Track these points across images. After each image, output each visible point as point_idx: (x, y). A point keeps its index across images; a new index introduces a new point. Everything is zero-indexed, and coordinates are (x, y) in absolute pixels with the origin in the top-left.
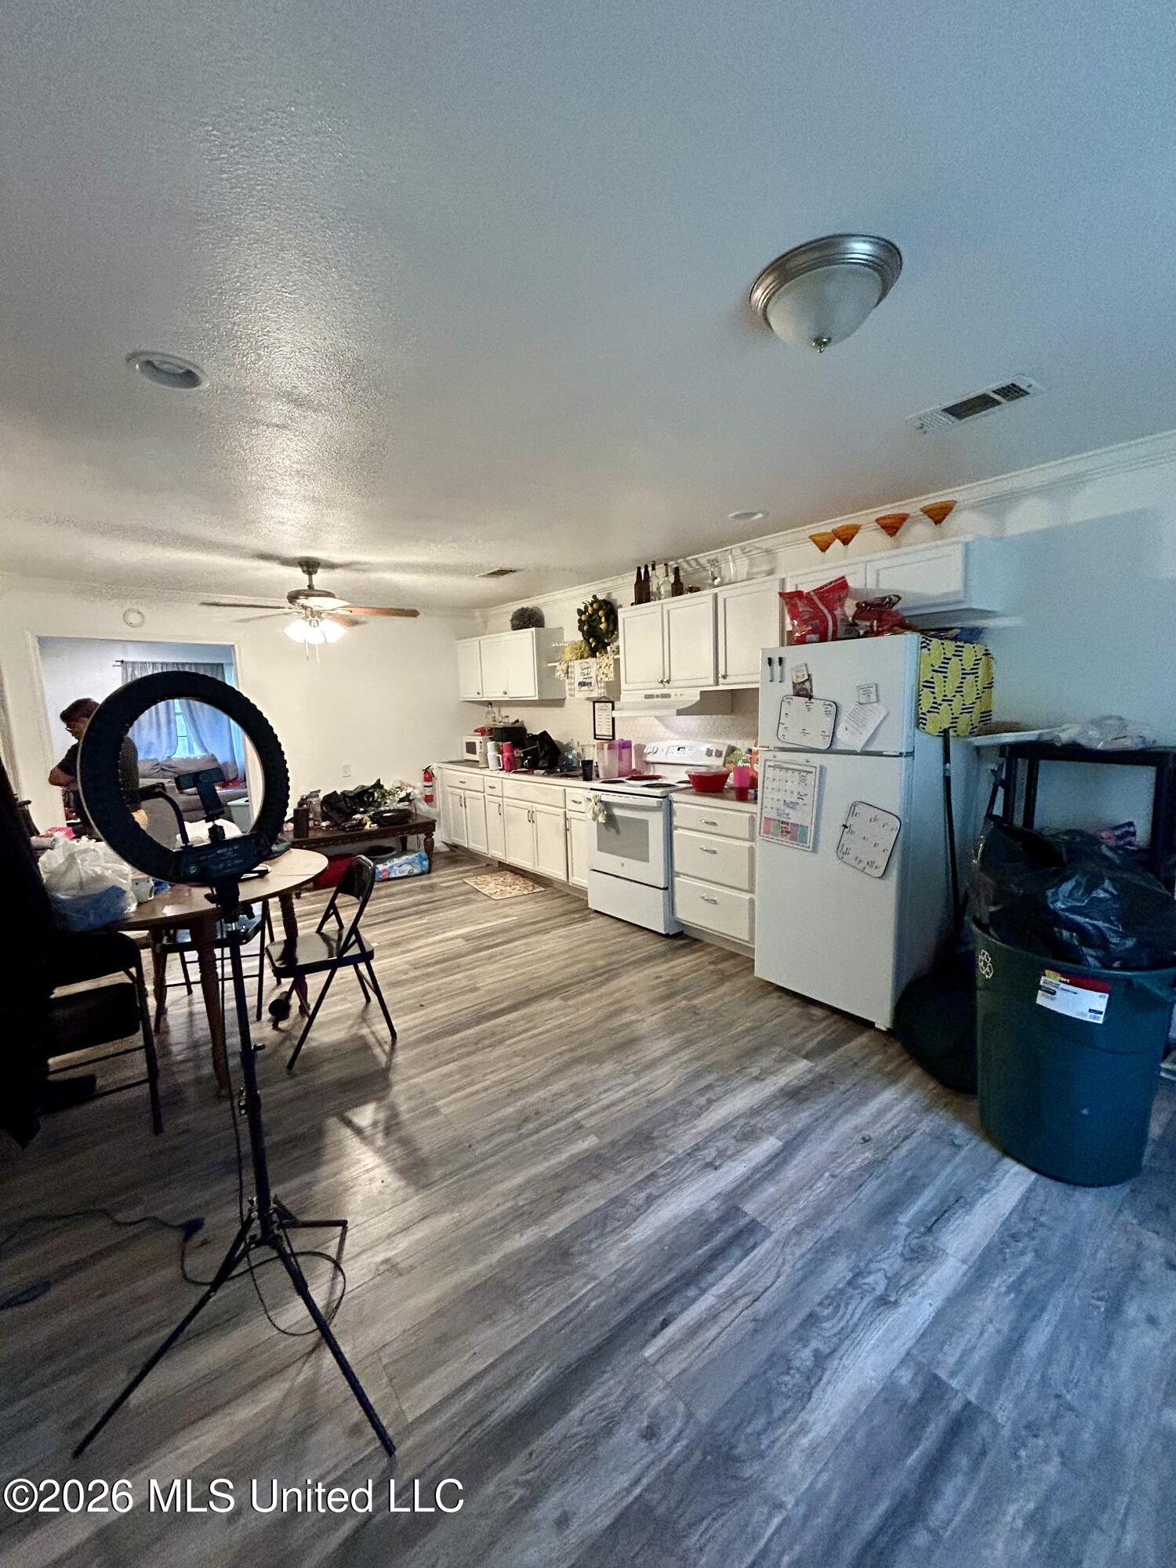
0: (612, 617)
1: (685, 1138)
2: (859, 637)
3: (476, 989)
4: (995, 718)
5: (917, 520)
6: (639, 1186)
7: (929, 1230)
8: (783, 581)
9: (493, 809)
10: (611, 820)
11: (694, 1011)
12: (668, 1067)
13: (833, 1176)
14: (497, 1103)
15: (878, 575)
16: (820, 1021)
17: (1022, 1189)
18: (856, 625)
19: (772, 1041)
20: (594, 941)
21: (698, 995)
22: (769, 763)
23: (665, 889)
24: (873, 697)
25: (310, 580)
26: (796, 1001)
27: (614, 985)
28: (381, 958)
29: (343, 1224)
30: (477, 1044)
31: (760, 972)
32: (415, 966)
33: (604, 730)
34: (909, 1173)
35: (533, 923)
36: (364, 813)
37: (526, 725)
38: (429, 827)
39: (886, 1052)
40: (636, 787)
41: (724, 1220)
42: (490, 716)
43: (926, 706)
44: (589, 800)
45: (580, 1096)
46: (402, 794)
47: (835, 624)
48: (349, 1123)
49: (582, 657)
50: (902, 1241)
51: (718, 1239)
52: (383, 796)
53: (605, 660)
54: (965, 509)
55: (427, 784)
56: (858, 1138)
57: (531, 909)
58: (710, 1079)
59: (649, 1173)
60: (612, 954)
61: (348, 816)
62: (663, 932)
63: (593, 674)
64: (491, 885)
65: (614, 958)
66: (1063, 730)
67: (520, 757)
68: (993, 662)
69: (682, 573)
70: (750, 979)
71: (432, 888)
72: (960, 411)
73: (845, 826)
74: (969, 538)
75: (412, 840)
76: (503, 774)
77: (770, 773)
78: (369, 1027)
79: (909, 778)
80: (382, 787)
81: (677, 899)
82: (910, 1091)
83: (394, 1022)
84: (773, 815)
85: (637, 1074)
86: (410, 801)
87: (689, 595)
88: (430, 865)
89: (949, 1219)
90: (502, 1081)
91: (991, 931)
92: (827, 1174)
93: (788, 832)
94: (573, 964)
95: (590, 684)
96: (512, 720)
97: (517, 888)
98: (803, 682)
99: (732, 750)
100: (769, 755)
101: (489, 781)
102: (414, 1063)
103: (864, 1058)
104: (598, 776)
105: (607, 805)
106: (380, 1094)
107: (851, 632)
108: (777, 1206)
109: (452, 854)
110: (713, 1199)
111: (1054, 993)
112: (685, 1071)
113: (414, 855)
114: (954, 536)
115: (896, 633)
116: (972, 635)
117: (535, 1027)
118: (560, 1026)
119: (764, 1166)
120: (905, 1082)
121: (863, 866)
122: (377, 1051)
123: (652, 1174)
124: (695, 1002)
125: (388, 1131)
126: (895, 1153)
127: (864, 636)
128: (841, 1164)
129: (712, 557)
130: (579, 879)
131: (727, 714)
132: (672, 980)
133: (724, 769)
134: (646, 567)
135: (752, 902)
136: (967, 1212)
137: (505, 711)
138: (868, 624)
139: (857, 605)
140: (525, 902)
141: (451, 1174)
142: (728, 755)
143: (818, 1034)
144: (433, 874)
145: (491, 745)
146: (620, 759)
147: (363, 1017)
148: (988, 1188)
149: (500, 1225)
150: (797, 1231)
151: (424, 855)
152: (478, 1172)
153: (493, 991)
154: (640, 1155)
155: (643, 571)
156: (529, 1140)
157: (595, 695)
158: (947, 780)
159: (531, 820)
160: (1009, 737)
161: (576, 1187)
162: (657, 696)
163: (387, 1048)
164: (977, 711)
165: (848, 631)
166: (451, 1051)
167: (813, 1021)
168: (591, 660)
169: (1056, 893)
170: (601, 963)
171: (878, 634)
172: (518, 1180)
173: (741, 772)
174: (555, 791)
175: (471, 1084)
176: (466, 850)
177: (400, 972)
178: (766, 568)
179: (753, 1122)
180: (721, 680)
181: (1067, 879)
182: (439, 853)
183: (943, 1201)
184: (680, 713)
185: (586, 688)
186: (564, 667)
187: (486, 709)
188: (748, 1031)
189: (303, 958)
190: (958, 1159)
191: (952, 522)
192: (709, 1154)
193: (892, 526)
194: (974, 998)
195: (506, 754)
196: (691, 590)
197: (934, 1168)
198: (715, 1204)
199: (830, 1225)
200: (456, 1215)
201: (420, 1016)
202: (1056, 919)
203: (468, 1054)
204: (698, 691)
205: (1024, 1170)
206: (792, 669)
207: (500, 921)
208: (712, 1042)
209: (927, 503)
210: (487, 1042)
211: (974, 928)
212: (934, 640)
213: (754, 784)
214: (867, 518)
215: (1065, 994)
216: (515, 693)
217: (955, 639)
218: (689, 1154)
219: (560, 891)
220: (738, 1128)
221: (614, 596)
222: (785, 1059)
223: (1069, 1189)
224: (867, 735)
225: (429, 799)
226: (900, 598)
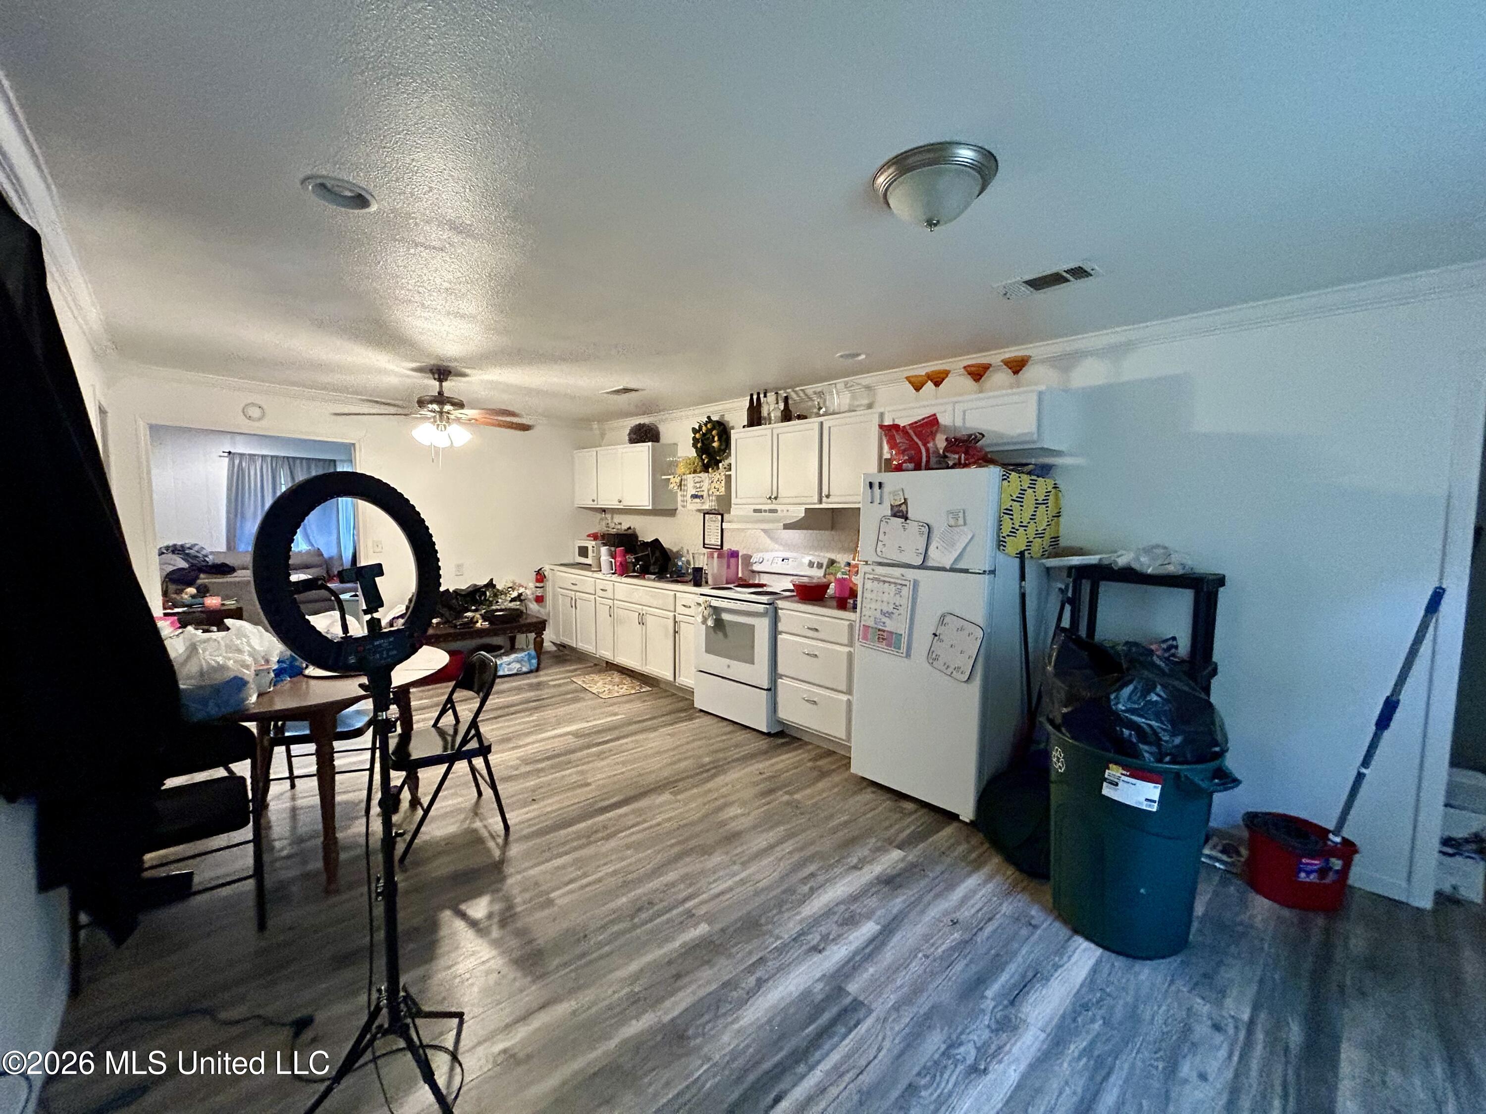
0: (724, 437)
1: (790, 927)
2: (948, 467)
3: (588, 784)
4: (1063, 543)
5: (998, 369)
6: (751, 969)
7: (1012, 1003)
8: (882, 415)
9: (603, 612)
10: (719, 624)
11: (795, 805)
12: (772, 858)
13: (926, 957)
14: (612, 894)
15: (964, 414)
16: (911, 814)
17: (1091, 962)
18: (946, 457)
19: (868, 833)
20: (700, 739)
21: (798, 790)
22: (867, 576)
23: (769, 690)
24: (961, 521)
25: (441, 386)
26: (889, 795)
27: (720, 780)
28: (497, 753)
29: (460, 1015)
30: (589, 837)
31: (857, 768)
32: (526, 761)
33: (713, 539)
34: (993, 952)
35: (640, 722)
36: (476, 611)
37: (639, 535)
38: (539, 626)
39: (968, 842)
40: (744, 593)
41: (829, 999)
42: (604, 523)
43: (1006, 528)
44: (699, 604)
45: (691, 885)
46: (515, 594)
47: (928, 457)
48: (463, 916)
49: (695, 472)
50: (989, 1014)
51: (826, 1017)
52: (495, 595)
53: (718, 475)
54: (1037, 363)
55: (538, 585)
56: (947, 920)
57: (637, 707)
58: (812, 868)
59: (758, 957)
60: (716, 751)
61: (459, 614)
62: (765, 730)
63: (705, 488)
64: (599, 684)
65: (721, 755)
66: (1118, 557)
67: (633, 563)
68: (1060, 494)
69: (790, 402)
70: (846, 775)
71: (538, 686)
72: (1038, 284)
73: (935, 635)
74: (1042, 388)
75: (521, 639)
76: (615, 578)
77: (869, 585)
78: (481, 821)
79: (992, 594)
80: (494, 586)
81: (780, 699)
82: (990, 878)
83: (507, 816)
84: (871, 623)
85: (744, 865)
86: (521, 601)
87: (797, 421)
88: (539, 664)
89: (1028, 993)
90: (615, 873)
91: (1063, 730)
92: (920, 955)
93: (883, 639)
94: (679, 760)
95: (702, 496)
96: (625, 526)
97: (625, 687)
98: (900, 505)
99: (832, 562)
100: (868, 569)
101: (601, 584)
102: (527, 855)
103: (949, 848)
104: (707, 582)
105: (716, 610)
106: (494, 887)
107: (942, 463)
108: (877, 986)
109: (561, 653)
110: (818, 980)
111: (1117, 784)
112: (790, 862)
113: (523, 654)
114: (1027, 385)
115: (980, 466)
116: (1044, 471)
117: (645, 821)
118: (669, 819)
119: (863, 949)
120: (986, 870)
121: (950, 672)
122: (491, 844)
123: (761, 958)
124: (797, 796)
125: (503, 923)
126: (980, 933)
127: (953, 467)
128: (933, 945)
129: (819, 390)
130: (687, 679)
131: (826, 529)
132: (773, 777)
133: (825, 580)
134: (758, 394)
135: (849, 703)
136: (1043, 986)
137: (618, 519)
138: (957, 456)
139: (947, 439)
140: (632, 701)
141: (565, 965)
142: (828, 567)
143: (908, 826)
144: (541, 673)
145: (604, 550)
146: (728, 567)
147: (476, 810)
148: (1061, 963)
149: (618, 1009)
150: (896, 1008)
151: (533, 653)
152: (591, 962)
153: (604, 786)
154: (748, 942)
155: (755, 397)
156: (643, 928)
157: (706, 507)
158: (1023, 596)
159: (642, 623)
160: (1076, 560)
161: (688, 973)
162: (765, 511)
163: (500, 841)
164: (1047, 536)
165: (939, 462)
166: (564, 844)
167: (905, 814)
168: (704, 475)
169: (1117, 697)
170: (707, 760)
171: (965, 466)
172: (634, 967)
173: (840, 582)
174: (668, 595)
175: (585, 875)
176: (573, 650)
177: (512, 767)
178: (866, 402)
179: (852, 908)
180: (824, 499)
181: (1126, 684)
182: (549, 652)
183: (1023, 976)
184: (787, 527)
185: (697, 500)
186: (678, 480)
187: (599, 516)
188: (846, 824)
189: (417, 751)
190: (1036, 937)
191: (1028, 373)
192: (814, 938)
193: (978, 373)
194: (1047, 790)
195: (619, 559)
196: (800, 417)
197: (1016, 945)
198: (820, 986)
199: (923, 1004)
200: (573, 1003)
201: (531, 811)
202: (1118, 719)
203: (581, 847)
204: (803, 508)
205: (1092, 946)
206: (890, 493)
207: (609, 719)
208: (812, 834)
209: (1007, 356)
210: (600, 835)
211: (1050, 728)
212: (1013, 473)
213: (853, 594)
214: (957, 364)
215: (1126, 785)
216: (632, 501)
217: (1029, 473)
218: (794, 940)
219: (666, 691)
220: (838, 914)
221: (727, 418)
222: (879, 850)
223: (1130, 961)
224: (955, 555)
225: (540, 600)
226: (983, 436)
